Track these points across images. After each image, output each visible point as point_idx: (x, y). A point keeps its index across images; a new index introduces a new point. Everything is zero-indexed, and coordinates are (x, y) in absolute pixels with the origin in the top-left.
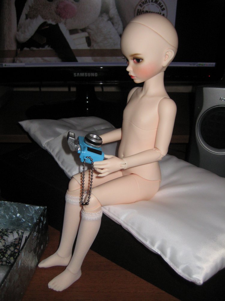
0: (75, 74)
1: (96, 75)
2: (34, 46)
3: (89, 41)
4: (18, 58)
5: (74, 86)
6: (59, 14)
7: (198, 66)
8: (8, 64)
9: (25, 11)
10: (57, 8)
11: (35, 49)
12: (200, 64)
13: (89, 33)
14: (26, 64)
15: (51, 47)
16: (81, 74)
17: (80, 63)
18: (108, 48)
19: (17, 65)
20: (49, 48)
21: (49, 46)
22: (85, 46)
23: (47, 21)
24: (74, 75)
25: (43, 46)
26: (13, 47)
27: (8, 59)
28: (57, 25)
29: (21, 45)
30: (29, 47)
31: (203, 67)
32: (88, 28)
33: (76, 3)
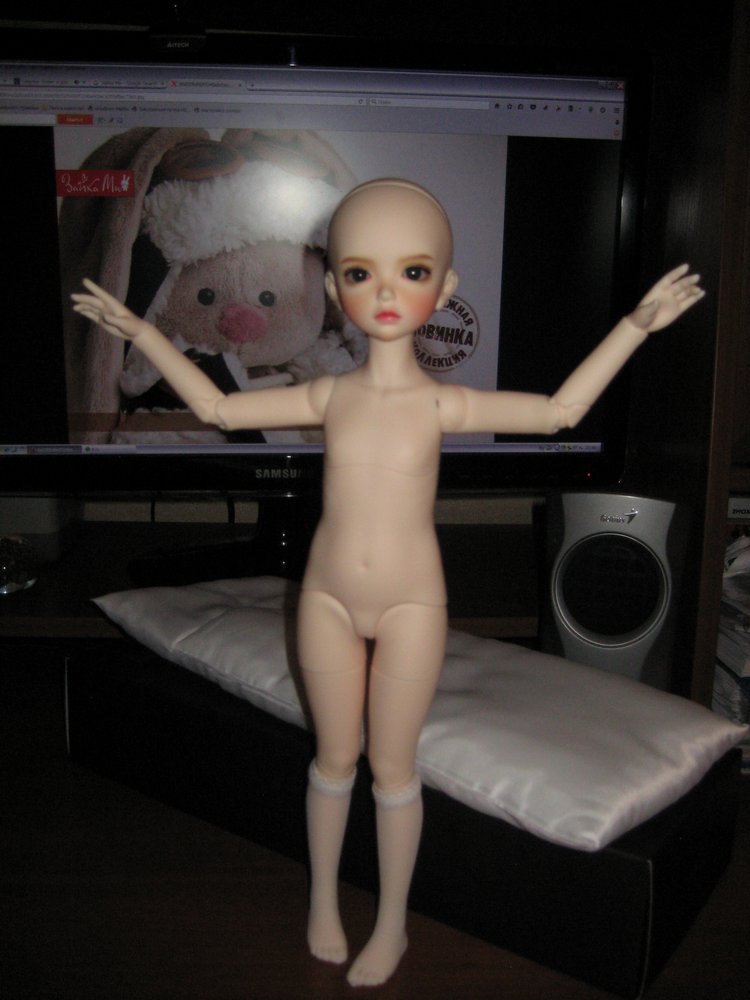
0: (258, 471)
2: (162, 405)
4: (121, 433)
6: (226, 333)
7: (561, 450)
8: (94, 446)
10: (222, 318)
11: (163, 411)
12: (564, 447)
13: (294, 376)
14: (139, 447)
16: (273, 471)
17: (270, 447)
19: (118, 448)
23: (196, 346)
24: (255, 474)
26: (111, 406)
27: (96, 435)
28: (219, 357)
29: (129, 403)
30: (150, 408)
31: (573, 453)
32: (292, 363)
33: (266, 308)
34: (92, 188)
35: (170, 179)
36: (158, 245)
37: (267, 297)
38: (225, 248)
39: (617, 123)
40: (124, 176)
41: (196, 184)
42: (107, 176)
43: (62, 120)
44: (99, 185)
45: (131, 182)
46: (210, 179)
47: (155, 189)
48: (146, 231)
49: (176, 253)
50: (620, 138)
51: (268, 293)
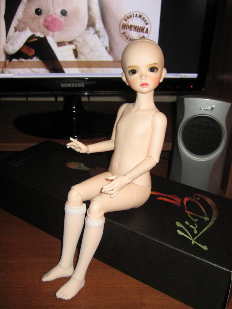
1: (83, 85)
2: (22, 58)
3: (76, 53)
4: (7, 69)
5: (61, 96)
6: (47, 28)
7: (181, 77)
9: (14, 23)
10: (45, 21)
11: (23, 60)
12: (182, 75)
13: (76, 46)
14: (14, 75)
15: (40, 59)
16: (68, 84)
17: (66, 74)
18: (95, 60)
19: (6, 75)
20: (38, 60)
21: (37, 58)
22: (72, 58)
23: (35, 33)
24: (61, 86)
25: (31, 58)
26: (2, 58)
28: (45, 38)
29: (9, 57)
30: (18, 59)
31: (185, 78)
32: (75, 40)
33: (64, 17)
37: (64, 12)
51: (64, 10)
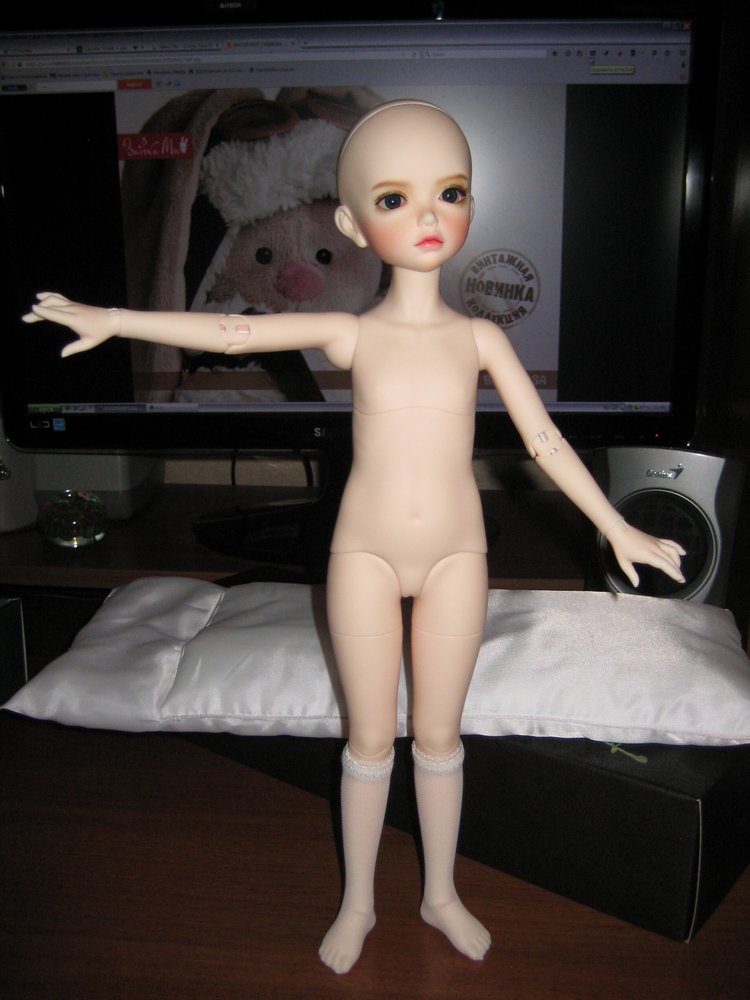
0: (317, 430)
4: (184, 391)
6: (284, 291)
7: (627, 410)
8: (159, 404)
9: (207, 284)
10: (279, 278)
11: (224, 369)
12: (630, 406)
14: (200, 406)
15: (263, 367)
17: (328, 405)
19: (180, 406)
20: (258, 369)
23: (255, 306)
24: (314, 432)
25: (242, 363)
26: (174, 367)
27: (160, 394)
29: (190, 362)
30: (211, 368)
33: (323, 266)
34: (152, 151)
35: (228, 140)
36: (216, 206)
37: (324, 255)
38: (281, 207)
39: (683, 66)
40: (182, 139)
41: (251, 143)
42: (166, 138)
43: (122, 85)
44: (159, 148)
45: (189, 145)
46: (266, 139)
47: (212, 150)
48: (204, 192)
49: (234, 213)
50: (686, 81)
51: (324, 251)
